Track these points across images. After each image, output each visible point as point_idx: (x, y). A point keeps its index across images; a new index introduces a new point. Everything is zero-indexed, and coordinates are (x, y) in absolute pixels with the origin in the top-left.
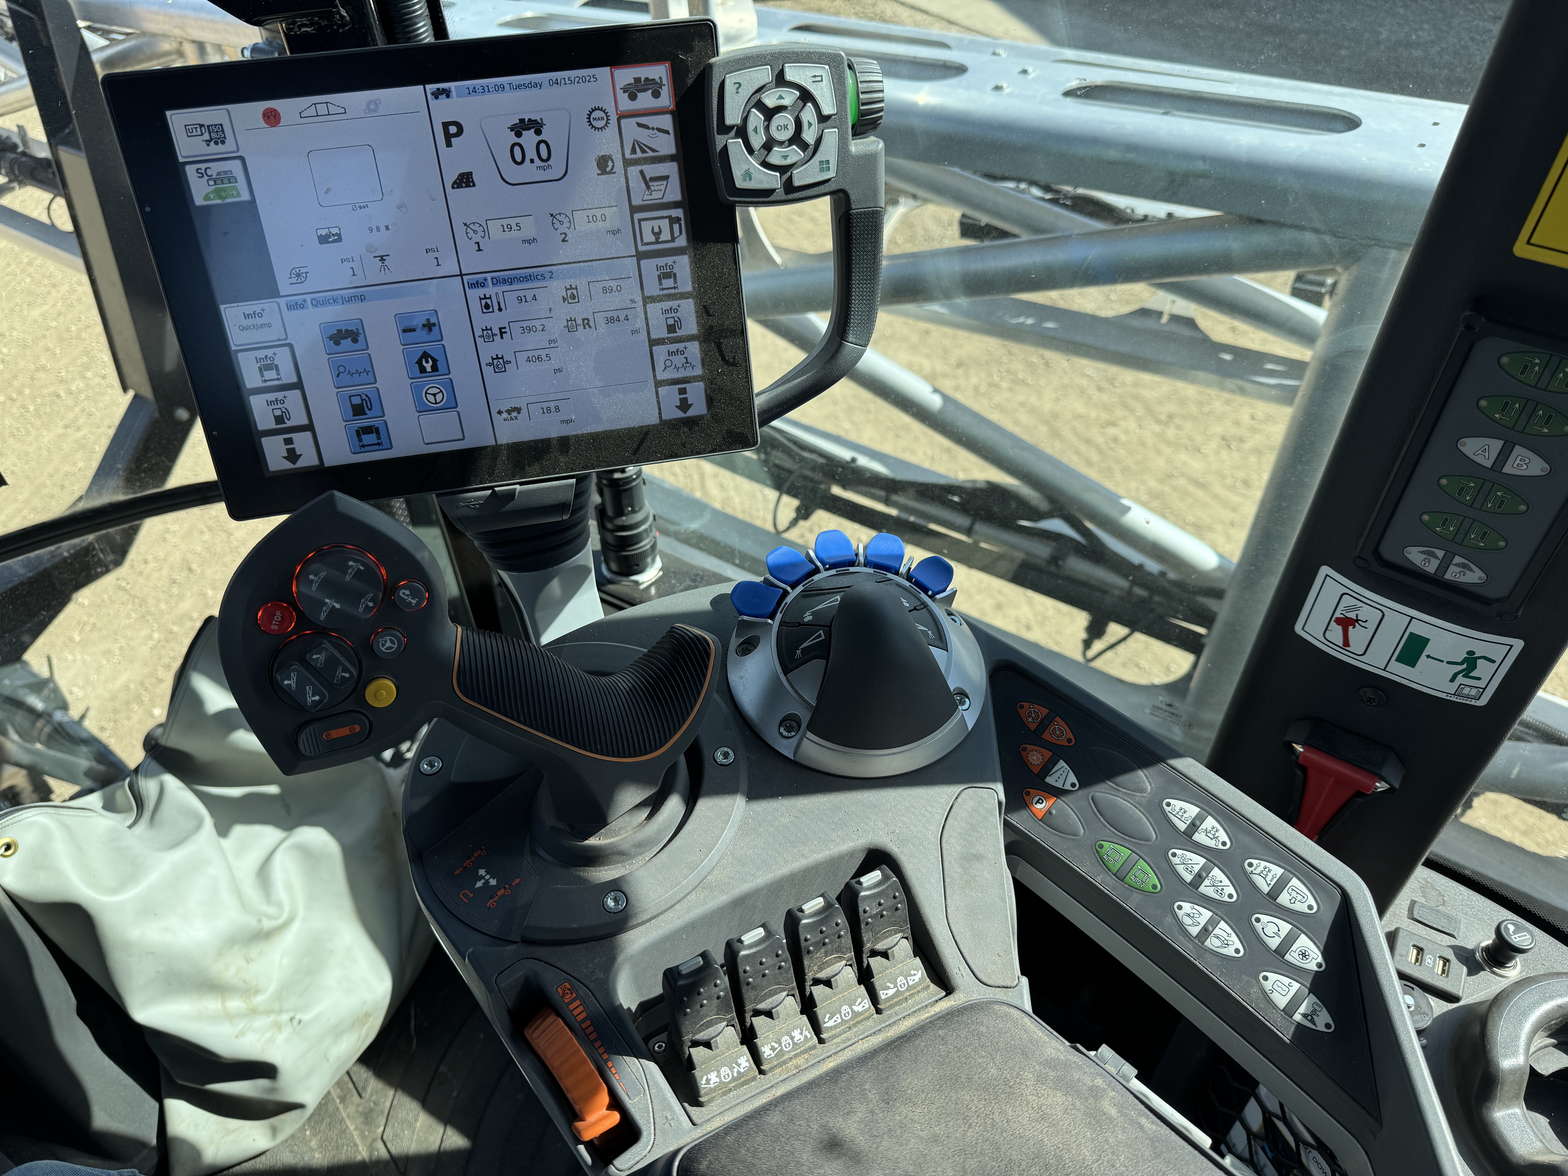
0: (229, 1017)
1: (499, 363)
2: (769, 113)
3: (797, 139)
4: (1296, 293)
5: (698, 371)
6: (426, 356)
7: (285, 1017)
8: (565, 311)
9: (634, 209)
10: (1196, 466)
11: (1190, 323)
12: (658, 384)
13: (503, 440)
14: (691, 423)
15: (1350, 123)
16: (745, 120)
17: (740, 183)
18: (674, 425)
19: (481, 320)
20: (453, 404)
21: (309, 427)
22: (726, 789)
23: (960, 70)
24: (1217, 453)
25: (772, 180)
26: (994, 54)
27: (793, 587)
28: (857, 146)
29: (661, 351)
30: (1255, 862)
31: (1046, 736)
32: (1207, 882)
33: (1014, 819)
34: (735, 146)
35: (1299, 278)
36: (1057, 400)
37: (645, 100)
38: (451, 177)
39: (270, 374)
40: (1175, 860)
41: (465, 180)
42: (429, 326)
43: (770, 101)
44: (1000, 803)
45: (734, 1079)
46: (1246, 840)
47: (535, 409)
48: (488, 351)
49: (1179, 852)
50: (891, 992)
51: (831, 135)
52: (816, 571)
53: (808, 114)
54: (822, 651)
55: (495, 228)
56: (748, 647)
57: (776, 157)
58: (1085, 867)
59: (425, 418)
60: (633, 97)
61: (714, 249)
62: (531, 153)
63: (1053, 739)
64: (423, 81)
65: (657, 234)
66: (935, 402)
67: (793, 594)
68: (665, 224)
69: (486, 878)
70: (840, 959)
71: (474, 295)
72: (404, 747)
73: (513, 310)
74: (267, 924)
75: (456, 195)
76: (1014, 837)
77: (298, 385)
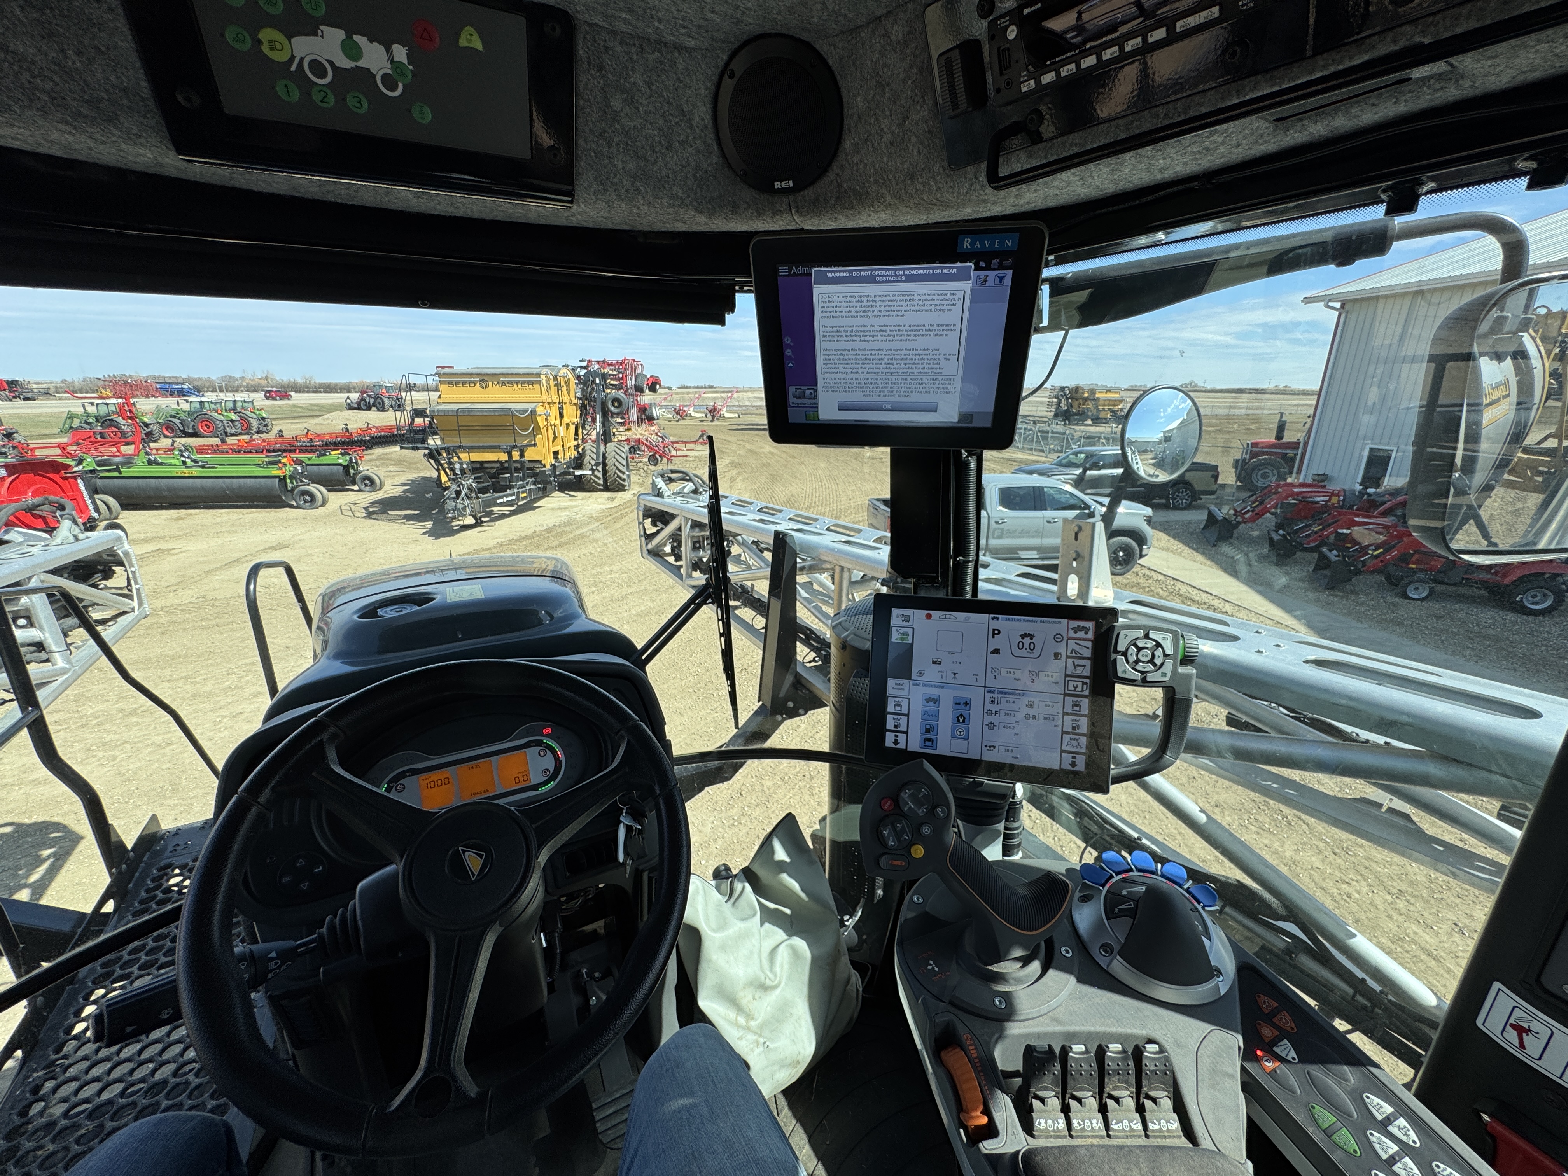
0: (737, 1025)
1: (991, 726)
2: (1139, 649)
3: (1152, 661)
4: (1500, 817)
5: (1084, 750)
6: (961, 715)
7: (762, 1040)
8: (1025, 710)
9: (1066, 676)
10: (1428, 939)
11: (1407, 817)
12: (1062, 751)
13: (985, 758)
14: (1076, 774)
15: (1531, 714)
16: (1127, 650)
17: (1120, 674)
18: (1067, 772)
19: (988, 706)
20: (967, 738)
21: (906, 733)
22: (1066, 968)
23: (1236, 638)
24: (1450, 935)
25: (1138, 676)
26: (1257, 632)
27: (1117, 874)
28: (1181, 670)
29: (1067, 738)
30: (1442, 1166)
31: (1275, 1020)
32: (1399, 1165)
33: (1248, 1066)
34: (1121, 659)
35: (1503, 808)
36: (1297, 851)
37: (1081, 634)
38: (991, 649)
39: (898, 708)
40: (1373, 1139)
41: (996, 651)
42: (966, 704)
43: (1141, 644)
44: (1239, 1048)
45: (1054, 1131)
46: (1434, 1147)
47: (1002, 749)
48: (988, 719)
49: (1375, 1134)
50: (1156, 1127)
51: (1169, 662)
52: (1131, 870)
53: (1159, 652)
54: (1132, 913)
55: (1004, 671)
56: (1085, 899)
57: (1140, 666)
58: (1300, 1118)
59: (954, 741)
60: (1075, 632)
61: (1102, 699)
62: (1026, 646)
63: (1281, 1024)
64: (989, 613)
65: (1075, 688)
66: (1202, 818)
67: (1116, 878)
68: (1080, 684)
69: (932, 965)
70: (1127, 1089)
71: (988, 696)
72: (846, 918)
73: (1003, 705)
74: (769, 983)
75: (991, 656)
76: (1247, 1079)
77: (907, 715)
